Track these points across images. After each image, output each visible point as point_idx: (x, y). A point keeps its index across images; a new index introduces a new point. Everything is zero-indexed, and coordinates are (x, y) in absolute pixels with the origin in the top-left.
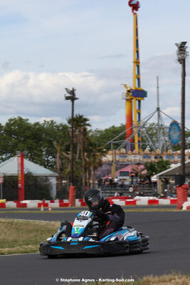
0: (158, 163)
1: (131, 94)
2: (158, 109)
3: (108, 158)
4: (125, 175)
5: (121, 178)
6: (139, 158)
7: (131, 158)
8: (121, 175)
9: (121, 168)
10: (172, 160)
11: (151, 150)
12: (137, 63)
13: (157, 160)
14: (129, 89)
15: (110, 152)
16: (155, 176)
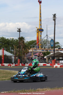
0: (47, 52)
1: (38, 30)
2: (47, 35)
3: (31, 50)
4: (36, 56)
5: (35, 57)
6: (40, 51)
7: (38, 51)
8: (35, 56)
9: (35, 54)
10: (51, 52)
11: (44, 48)
12: (41, 20)
13: (46, 52)
14: (38, 29)
15: (31, 49)
16: (46, 57)
